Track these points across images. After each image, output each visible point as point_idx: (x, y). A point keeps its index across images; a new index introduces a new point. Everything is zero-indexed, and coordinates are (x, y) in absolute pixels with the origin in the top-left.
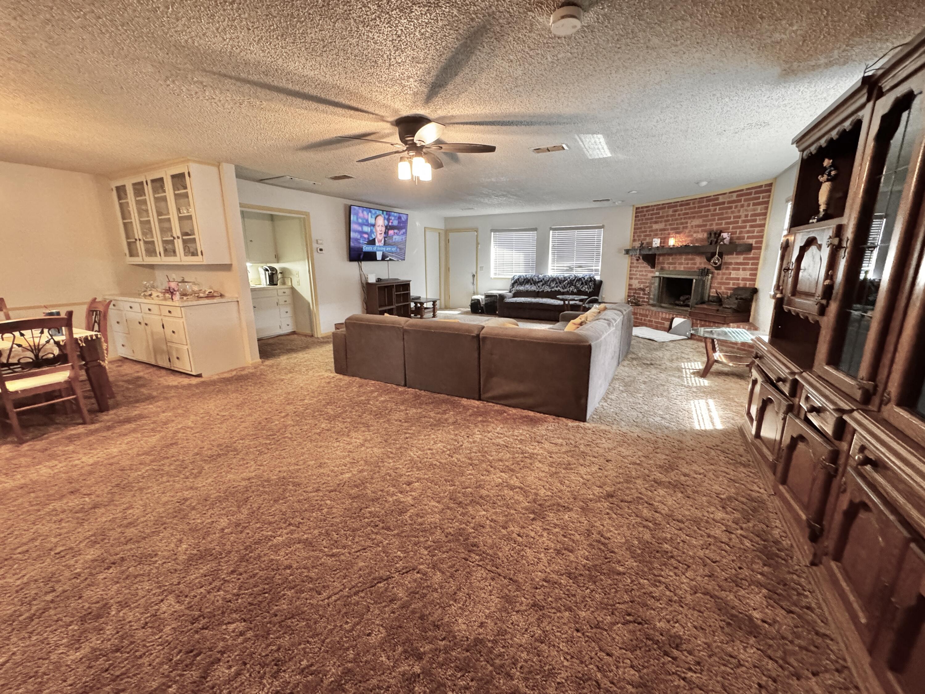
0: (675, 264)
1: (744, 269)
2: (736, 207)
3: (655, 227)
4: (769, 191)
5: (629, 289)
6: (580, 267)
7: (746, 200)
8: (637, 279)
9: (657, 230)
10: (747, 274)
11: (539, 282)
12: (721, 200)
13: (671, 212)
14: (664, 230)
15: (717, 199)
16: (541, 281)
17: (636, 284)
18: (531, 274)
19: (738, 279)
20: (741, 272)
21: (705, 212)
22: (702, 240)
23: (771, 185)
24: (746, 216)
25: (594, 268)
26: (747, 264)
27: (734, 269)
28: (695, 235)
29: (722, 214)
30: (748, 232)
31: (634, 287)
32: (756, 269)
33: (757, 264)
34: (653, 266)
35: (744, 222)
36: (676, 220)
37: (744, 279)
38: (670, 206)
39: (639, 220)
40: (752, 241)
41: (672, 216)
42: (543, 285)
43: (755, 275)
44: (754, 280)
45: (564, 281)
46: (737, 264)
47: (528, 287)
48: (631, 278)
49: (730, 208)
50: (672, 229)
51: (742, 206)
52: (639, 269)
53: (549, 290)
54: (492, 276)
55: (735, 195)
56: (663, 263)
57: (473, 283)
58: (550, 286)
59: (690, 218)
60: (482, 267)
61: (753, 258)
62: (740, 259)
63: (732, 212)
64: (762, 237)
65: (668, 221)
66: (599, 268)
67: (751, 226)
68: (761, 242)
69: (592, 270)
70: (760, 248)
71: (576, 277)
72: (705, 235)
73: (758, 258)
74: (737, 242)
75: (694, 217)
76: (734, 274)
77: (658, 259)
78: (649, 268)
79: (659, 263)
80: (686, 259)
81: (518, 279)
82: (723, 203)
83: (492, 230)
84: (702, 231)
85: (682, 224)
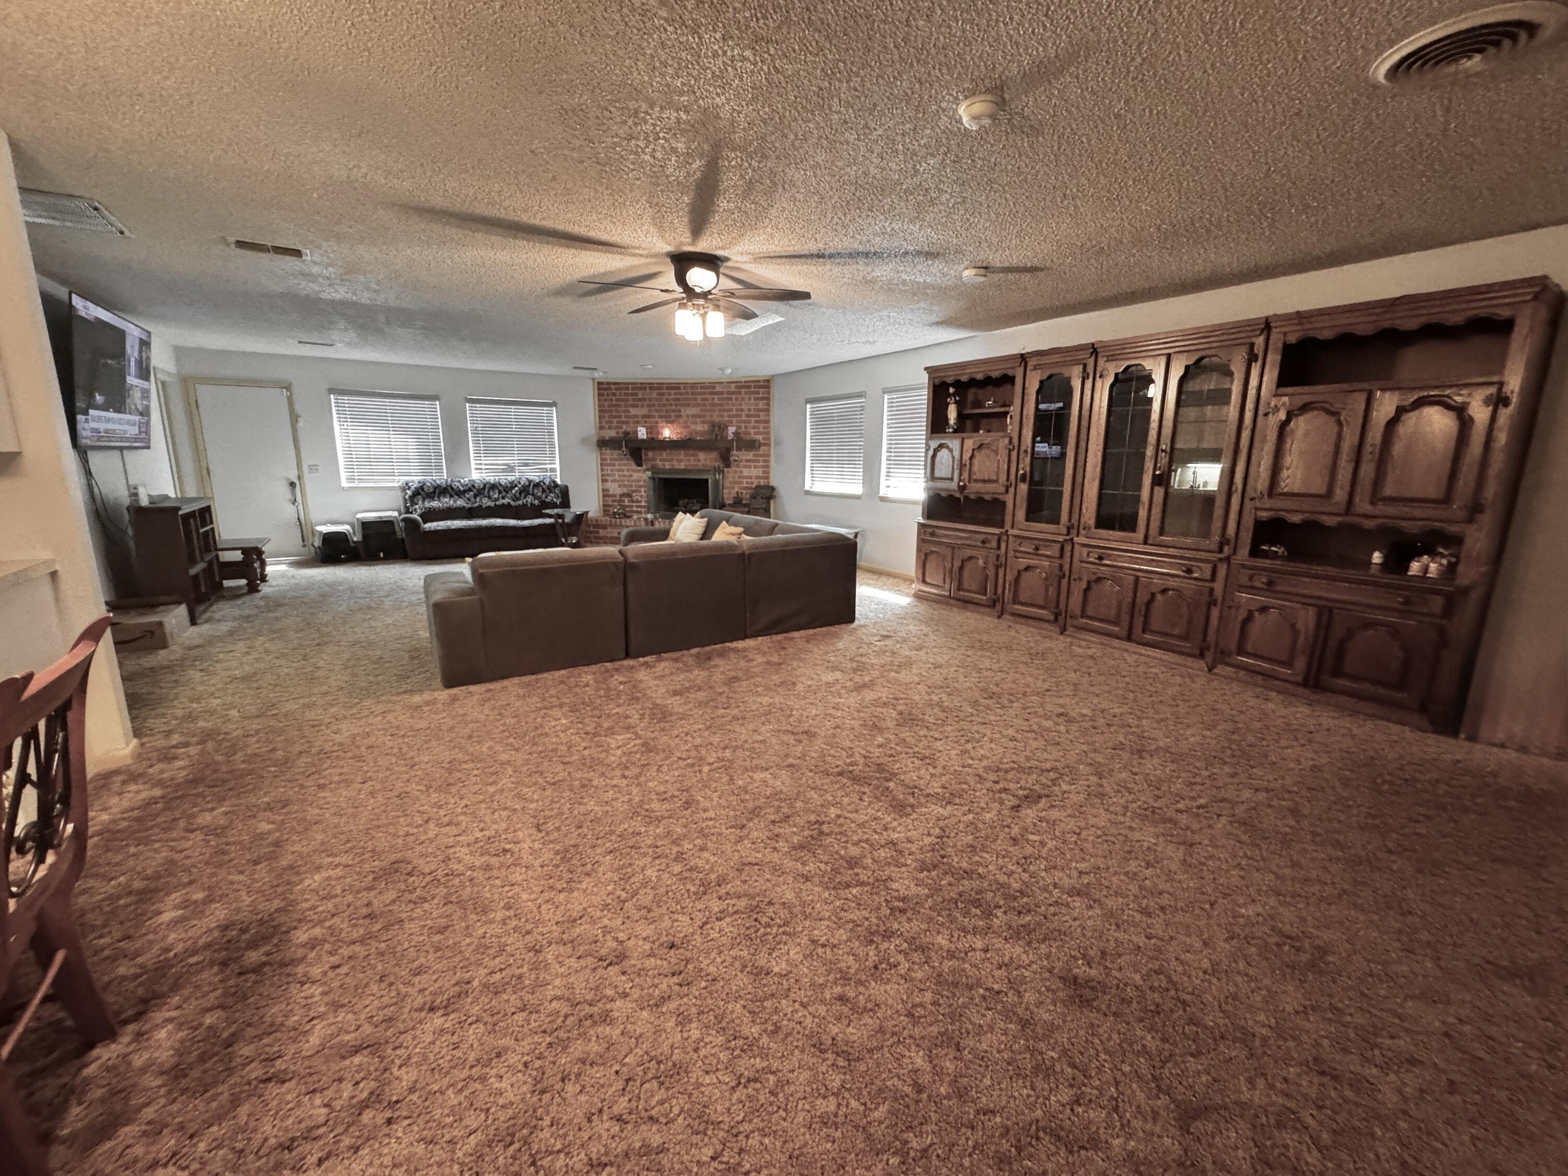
0: (671, 460)
1: (755, 467)
2: (737, 399)
3: (633, 411)
4: (768, 387)
5: (604, 496)
6: (526, 465)
7: (746, 393)
8: (614, 481)
9: (637, 416)
10: (759, 472)
11: (465, 491)
12: (718, 388)
13: (654, 394)
14: (648, 417)
15: (714, 387)
16: (470, 490)
17: (615, 489)
18: (442, 477)
19: (751, 477)
20: (753, 469)
21: (702, 400)
22: (703, 433)
23: (768, 381)
24: (749, 410)
25: (548, 466)
26: (758, 461)
27: (745, 467)
28: (693, 427)
29: (721, 405)
30: (754, 427)
31: (611, 492)
32: (768, 467)
33: (768, 461)
34: (639, 464)
35: (748, 416)
36: (664, 405)
37: (757, 477)
38: (652, 386)
39: (605, 400)
40: (760, 437)
41: (657, 400)
42: (475, 496)
43: (768, 473)
44: (767, 478)
45: (513, 487)
46: (747, 461)
47: (446, 502)
48: (604, 481)
49: (730, 399)
50: (660, 417)
51: (743, 399)
52: (617, 467)
53: (492, 504)
54: (344, 484)
55: (733, 385)
56: (654, 459)
57: (294, 502)
58: (489, 497)
59: (682, 405)
60: (313, 468)
61: (764, 455)
62: (750, 455)
63: (733, 405)
64: (768, 433)
65: (653, 405)
66: (557, 466)
67: (756, 422)
68: (769, 439)
69: (546, 470)
70: (768, 445)
71: (530, 481)
72: (706, 427)
73: (768, 455)
74: (744, 437)
75: (688, 405)
76: (746, 472)
77: (646, 455)
78: (634, 467)
79: (648, 460)
80: (686, 455)
81: (422, 488)
82: (722, 393)
83: (332, 391)
84: (703, 422)
85: (674, 411)
